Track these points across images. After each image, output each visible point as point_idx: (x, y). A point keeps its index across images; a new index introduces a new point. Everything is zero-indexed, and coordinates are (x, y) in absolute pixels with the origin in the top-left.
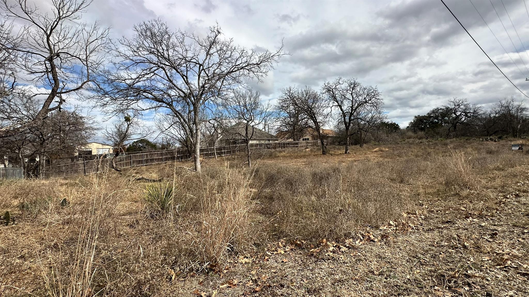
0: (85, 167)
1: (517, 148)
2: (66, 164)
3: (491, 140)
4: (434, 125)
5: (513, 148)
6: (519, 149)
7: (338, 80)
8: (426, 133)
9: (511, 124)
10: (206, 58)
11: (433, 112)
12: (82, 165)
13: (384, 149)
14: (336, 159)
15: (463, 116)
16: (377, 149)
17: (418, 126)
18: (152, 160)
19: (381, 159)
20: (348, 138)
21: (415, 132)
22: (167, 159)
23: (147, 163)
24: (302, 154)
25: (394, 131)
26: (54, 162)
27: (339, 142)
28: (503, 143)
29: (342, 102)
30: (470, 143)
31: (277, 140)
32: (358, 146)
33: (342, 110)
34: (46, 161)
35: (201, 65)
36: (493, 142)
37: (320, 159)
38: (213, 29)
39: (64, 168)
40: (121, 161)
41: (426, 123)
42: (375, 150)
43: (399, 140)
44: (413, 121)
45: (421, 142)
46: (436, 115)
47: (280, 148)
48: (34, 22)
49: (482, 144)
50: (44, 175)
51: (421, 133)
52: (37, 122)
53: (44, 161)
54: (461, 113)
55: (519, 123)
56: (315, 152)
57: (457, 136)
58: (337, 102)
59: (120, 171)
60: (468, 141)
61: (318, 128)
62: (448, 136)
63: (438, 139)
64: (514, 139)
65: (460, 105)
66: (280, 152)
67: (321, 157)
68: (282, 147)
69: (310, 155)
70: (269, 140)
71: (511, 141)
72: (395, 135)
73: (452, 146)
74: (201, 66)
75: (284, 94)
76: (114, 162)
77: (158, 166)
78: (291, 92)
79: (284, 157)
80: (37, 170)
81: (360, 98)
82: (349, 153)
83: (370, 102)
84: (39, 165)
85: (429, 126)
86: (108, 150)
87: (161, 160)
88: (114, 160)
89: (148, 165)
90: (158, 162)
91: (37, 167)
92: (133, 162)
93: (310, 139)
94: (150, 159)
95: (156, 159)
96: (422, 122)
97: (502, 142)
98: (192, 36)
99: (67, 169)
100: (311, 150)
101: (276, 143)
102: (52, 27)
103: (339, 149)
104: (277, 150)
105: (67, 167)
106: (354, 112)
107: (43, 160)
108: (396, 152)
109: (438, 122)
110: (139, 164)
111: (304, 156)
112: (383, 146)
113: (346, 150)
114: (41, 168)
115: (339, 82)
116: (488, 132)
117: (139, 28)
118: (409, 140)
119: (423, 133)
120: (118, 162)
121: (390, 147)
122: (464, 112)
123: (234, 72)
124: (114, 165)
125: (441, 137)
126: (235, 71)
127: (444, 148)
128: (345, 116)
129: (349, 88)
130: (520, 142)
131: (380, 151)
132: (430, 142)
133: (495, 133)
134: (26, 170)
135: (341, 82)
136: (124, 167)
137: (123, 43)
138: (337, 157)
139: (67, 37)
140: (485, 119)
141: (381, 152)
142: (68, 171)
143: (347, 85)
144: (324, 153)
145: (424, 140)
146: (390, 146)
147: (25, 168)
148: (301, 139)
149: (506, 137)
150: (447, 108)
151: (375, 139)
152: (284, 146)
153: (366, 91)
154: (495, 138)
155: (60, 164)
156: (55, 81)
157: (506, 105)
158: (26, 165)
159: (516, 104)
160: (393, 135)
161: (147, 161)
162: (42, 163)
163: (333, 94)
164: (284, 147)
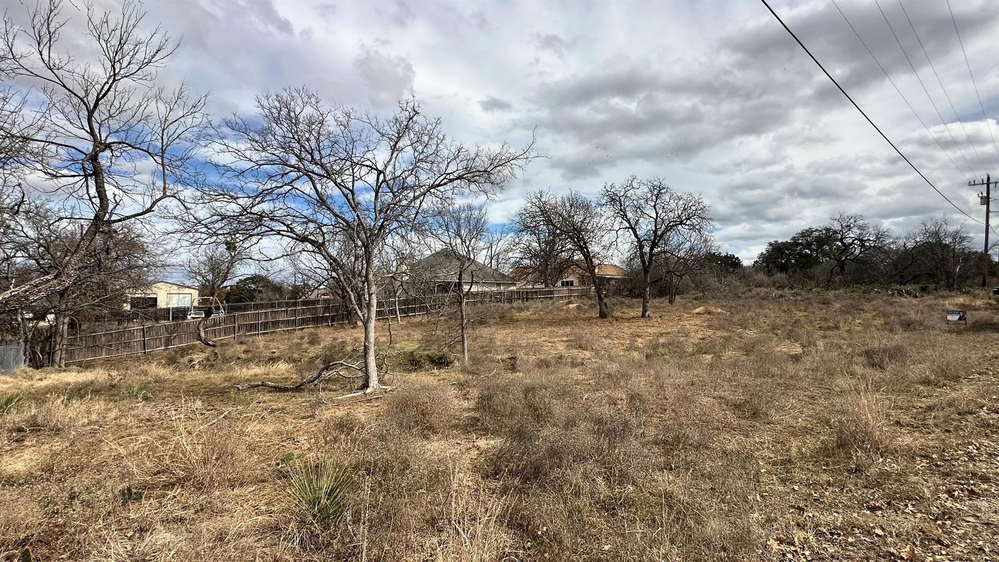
0: (144, 337)
1: (957, 317)
2: (108, 331)
3: (909, 293)
4: (805, 262)
5: (949, 317)
6: (960, 319)
7: (630, 182)
8: (790, 277)
9: (943, 265)
10: (391, 159)
11: (803, 234)
12: (139, 334)
13: (713, 309)
14: (626, 330)
15: (856, 246)
16: (702, 308)
17: (774, 262)
18: (276, 324)
19: (710, 332)
20: (648, 289)
21: (769, 273)
22: (304, 321)
23: (265, 329)
24: (562, 315)
25: (731, 270)
26: (84, 327)
27: (630, 291)
28: (929, 302)
29: (637, 222)
30: (870, 300)
31: (514, 284)
32: (665, 301)
33: (636, 236)
34: (68, 325)
35: (380, 172)
36: (911, 299)
37: (596, 329)
38: (405, 105)
39: (103, 339)
40: (215, 325)
41: (789, 255)
42: (697, 311)
43: (742, 290)
44: (765, 252)
45: (781, 296)
46: (807, 241)
47: (520, 302)
48: (64, 86)
49: (891, 304)
50: (64, 352)
51: (781, 276)
52: (64, 281)
53: (66, 327)
54: (853, 241)
55: (958, 263)
56: (586, 312)
57: (845, 284)
58: (628, 221)
59: (214, 346)
60: (867, 296)
61: (591, 268)
62: (829, 285)
63: (811, 289)
64: (950, 294)
65: (852, 225)
66: (520, 310)
67: (596, 324)
68: (523, 299)
69: (576, 318)
70: (499, 285)
71: (943, 297)
72: (733, 279)
73: (838, 306)
74: (380, 174)
75: (529, 205)
76: (201, 329)
77: (287, 336)
78: (543, 200)
79: (528, 321)
80: (51, 342)
81: (671, 215)
82: (649, 316)
83: (688, 222)
84: (56, 333)
85: (796, 261)
86: (188, 298)
87: (294, 322)
88: (202, 325)
89: (267, 333)
90: (286, 327)
91: (50, 337)
92: (239, 327)
93: (576, 282)
94: (273, 322)
95: (283, 322)
96: (783, 253)
97: (929, 299)
98: (364, 118)
99: (109, 342)
100: (578, 308)
101: (512, 292)
102: (98, 94)
103: (630, 306)
104: (515, 304)
105: (110, 337)
106: (659, 241)
107: (64, 323)
108: (735, 319)
109: (811, 255)
110: (250, 330)
111: (565, 322)
112: (711, 302)
113: (644, 311)
114: (59, 340)
115: (631, 185)
116: (902, 277)
117: (266, 101)
118: (759, 289)
119: (784, 275)
120: (210, 327)
121: (724, 306)
122: (858, 240)
123: (442, 185)
124: (203, 334)
125: (817, 286)
126: (445, 184)
127: (824, 311)
128: (641, 247)
129: (649, 195)
130: (961, 300)
131: (705, 312)
132: (797, 295)
133: (915, 279)
134: (28, 346)
135: (635, 185)
136: (220, 337)
137: (234, 126)
138: (626, 324)
139: (126, 107)
140: (897, 252)
141: (708, 316)
142: (110, 346)
143: (647, 190)
144: (603, 315)
145: (787, 291)
146: (724, 304)
147: (27, 341)
148: (559, 283)
149: (935, 289)
150: (828, 230)
151: (696, 285)
152: (526, 296)
153: (681, 202)
154: (915, 290)
155: (95, 332)
156: (101, 200)
157: (933, 229)
158: (30, 337)
159: (951, 229)
160: (729, 279)
161: (265, 325)
162: (61, 330)
163: (621, 205)
164: (527, 299)
